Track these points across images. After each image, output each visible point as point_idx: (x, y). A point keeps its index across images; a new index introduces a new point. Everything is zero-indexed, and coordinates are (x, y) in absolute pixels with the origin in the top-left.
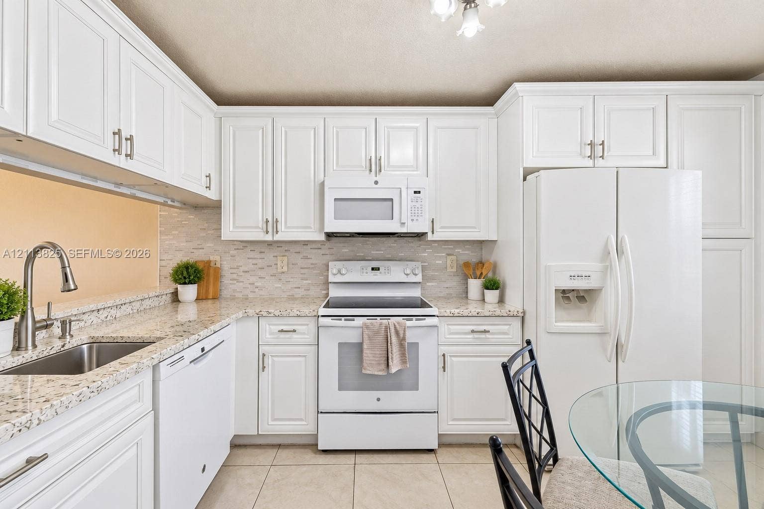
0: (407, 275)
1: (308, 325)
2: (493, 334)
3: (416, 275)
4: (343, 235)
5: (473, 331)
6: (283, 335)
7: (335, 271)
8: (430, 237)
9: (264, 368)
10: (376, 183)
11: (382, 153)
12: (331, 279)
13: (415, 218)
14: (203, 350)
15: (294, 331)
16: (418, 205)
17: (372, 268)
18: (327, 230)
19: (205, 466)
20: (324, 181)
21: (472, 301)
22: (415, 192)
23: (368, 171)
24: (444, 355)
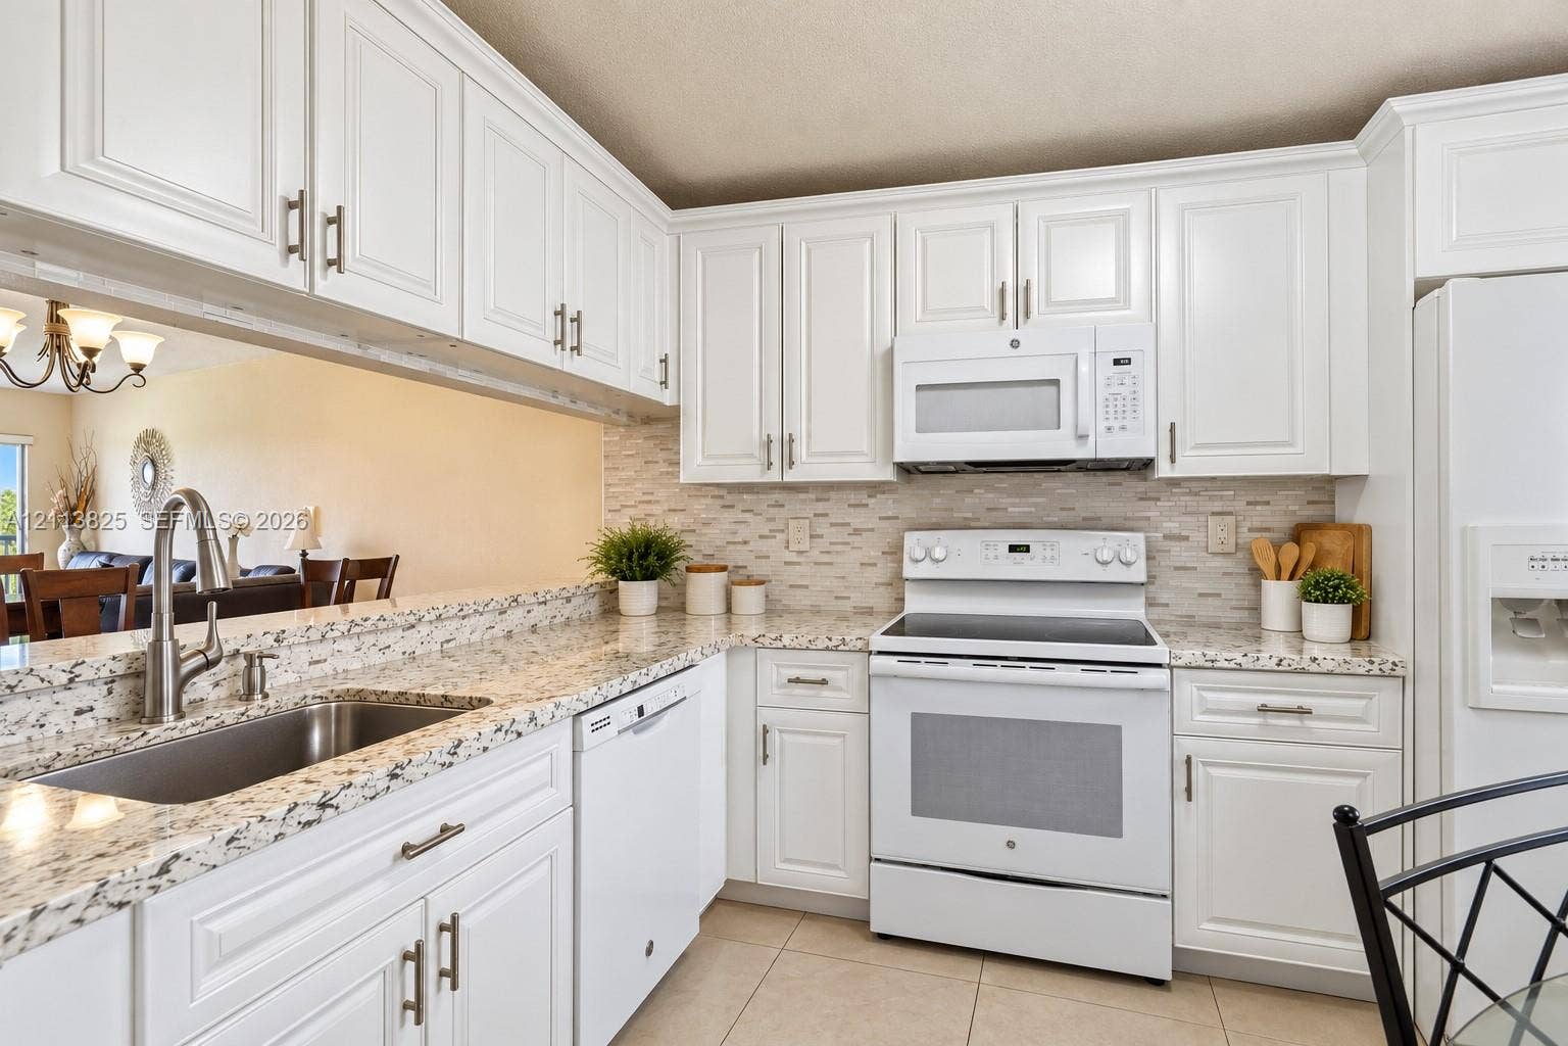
0: (1105, 563)
1: (846, 669)
2: (1320, 718)
3: (1128, 564)
4: (944, 468)
5: (1264, 709)
6: (799, 690)
7: (919, 554)
8: (1163, 470)
9: (765, 757)
10: (1015, 344)
11: (1032, 272)
12: (910, 571)
13: (1116, 425)
14: (641, 711)
15: (824, 682)
16: (1125, 391)
17: (1010, 546)
18: (898, 459)
19: (651, 943)
20: (892, 348)
21: (1273, 634)
22: (1117, 362)
23: (997, 319)
24: (1189, 761)
